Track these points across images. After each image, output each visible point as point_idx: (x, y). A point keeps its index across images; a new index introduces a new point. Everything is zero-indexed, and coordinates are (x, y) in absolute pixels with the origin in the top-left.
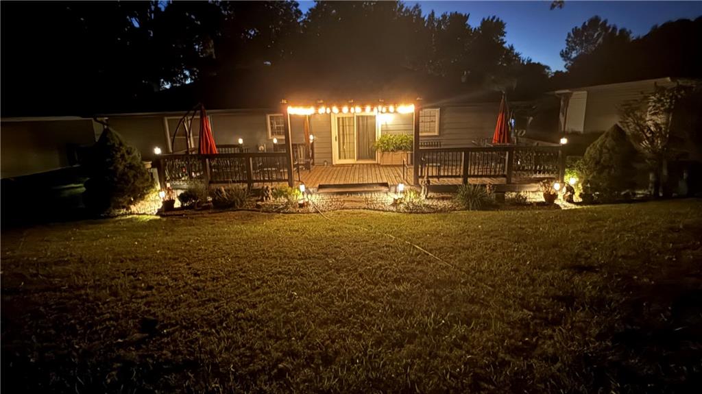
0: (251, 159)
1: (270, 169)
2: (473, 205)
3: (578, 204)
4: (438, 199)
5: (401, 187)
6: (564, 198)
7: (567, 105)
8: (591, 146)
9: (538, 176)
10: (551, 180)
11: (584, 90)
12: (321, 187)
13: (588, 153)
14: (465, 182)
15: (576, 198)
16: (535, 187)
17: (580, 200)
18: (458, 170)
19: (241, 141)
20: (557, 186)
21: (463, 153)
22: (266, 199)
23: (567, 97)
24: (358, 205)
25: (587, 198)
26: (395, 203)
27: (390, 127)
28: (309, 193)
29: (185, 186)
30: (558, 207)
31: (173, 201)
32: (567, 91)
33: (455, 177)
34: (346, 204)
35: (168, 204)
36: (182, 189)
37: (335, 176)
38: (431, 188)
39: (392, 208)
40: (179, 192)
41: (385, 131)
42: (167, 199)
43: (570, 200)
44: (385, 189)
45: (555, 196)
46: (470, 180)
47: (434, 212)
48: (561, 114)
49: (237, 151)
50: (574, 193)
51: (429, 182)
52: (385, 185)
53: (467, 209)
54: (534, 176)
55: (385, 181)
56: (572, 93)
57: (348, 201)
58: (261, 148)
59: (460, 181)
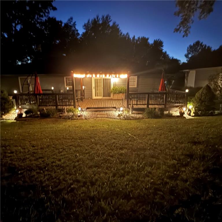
0: (57, 96)
1: (65, 100)
2: (151, 116)
3: (193, 116)
4: (137, 114)
5: (121, 109)
6: (187, 114)
7: (188, 76)
8: (198, 92)
9: (177, 105)
10: (182, 107)
11: (194, 70)
12: (87, 108)
13: (197, 95)
14: (148, 107)
15: (192, 114)
16: (176, 109)
17: (194, 115)
18: (145, 102)
19: (53, 88)
20: (184, 109)
21: (147, 95)
22: (64, 113)
23: (188, 73)
24: (103, 116)
25: (196, 114)
26: (119, 116)
27: (117, 84)
28: (82, 111)
29: (28, 107)
30: (185, 117)
31: (22, 114)
32: (187, 70)
33: (144, 105)
34: (98, 116)
35: (20, 115)
36: (26, 108)
37: (94, 104)
38: (134, 109)
39: (118, 118)
40: (25, 110)
41: (115, 85)
42: (19, 113)
43: (190, 115)
44: (115, 109)
45: (184, 113)
46: (150, 106)
47: (135, 119)
48: (185, 80)
49: (51, 92)
50: (191, 112)
51: (133, 107)
52: (115, 108)
53: (149, 118)
54: (175, 105)
55: (115, 106)
56: (190, 71)
57: (99, 114)
58: (62, 91)
59: (146, 106)
